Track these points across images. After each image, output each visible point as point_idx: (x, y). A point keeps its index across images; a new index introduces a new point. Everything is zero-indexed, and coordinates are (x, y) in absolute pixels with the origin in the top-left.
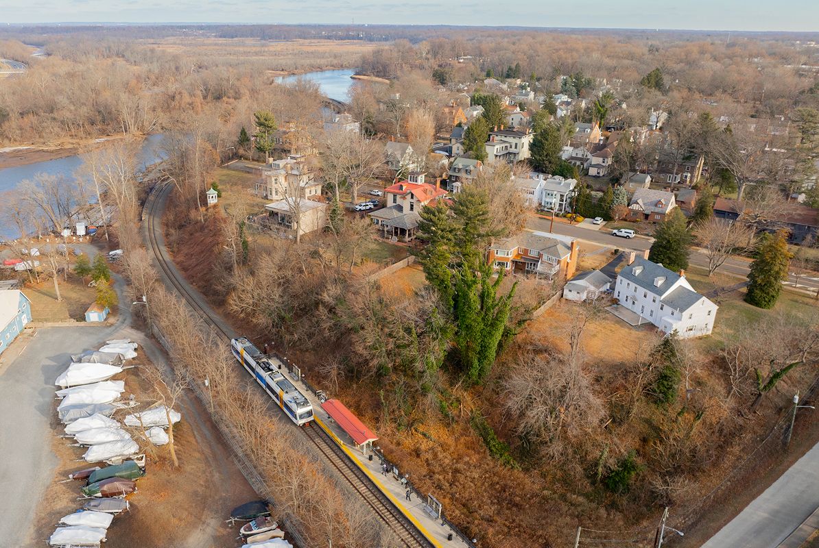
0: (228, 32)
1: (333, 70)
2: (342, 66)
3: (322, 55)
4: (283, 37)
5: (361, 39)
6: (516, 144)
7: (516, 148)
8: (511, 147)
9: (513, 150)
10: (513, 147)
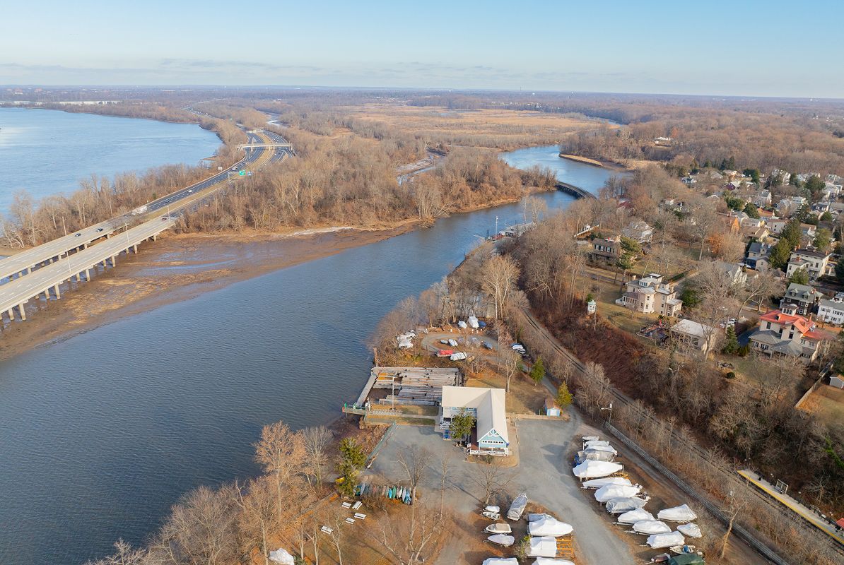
0: (418, 99)
1: (536, 147)
2: (544, 143)
3: (519, 130)
4: (468, 106)
5: (536, 109)
6: (817, 264)
7: (817, 266)
8: (812, 265)
9: (814, 268)
10: (814, 265)
